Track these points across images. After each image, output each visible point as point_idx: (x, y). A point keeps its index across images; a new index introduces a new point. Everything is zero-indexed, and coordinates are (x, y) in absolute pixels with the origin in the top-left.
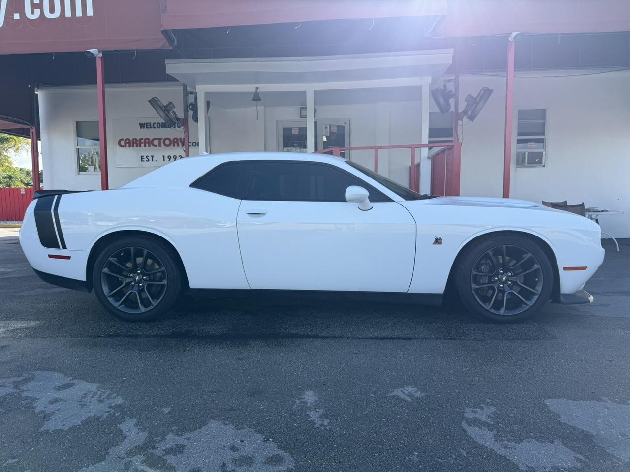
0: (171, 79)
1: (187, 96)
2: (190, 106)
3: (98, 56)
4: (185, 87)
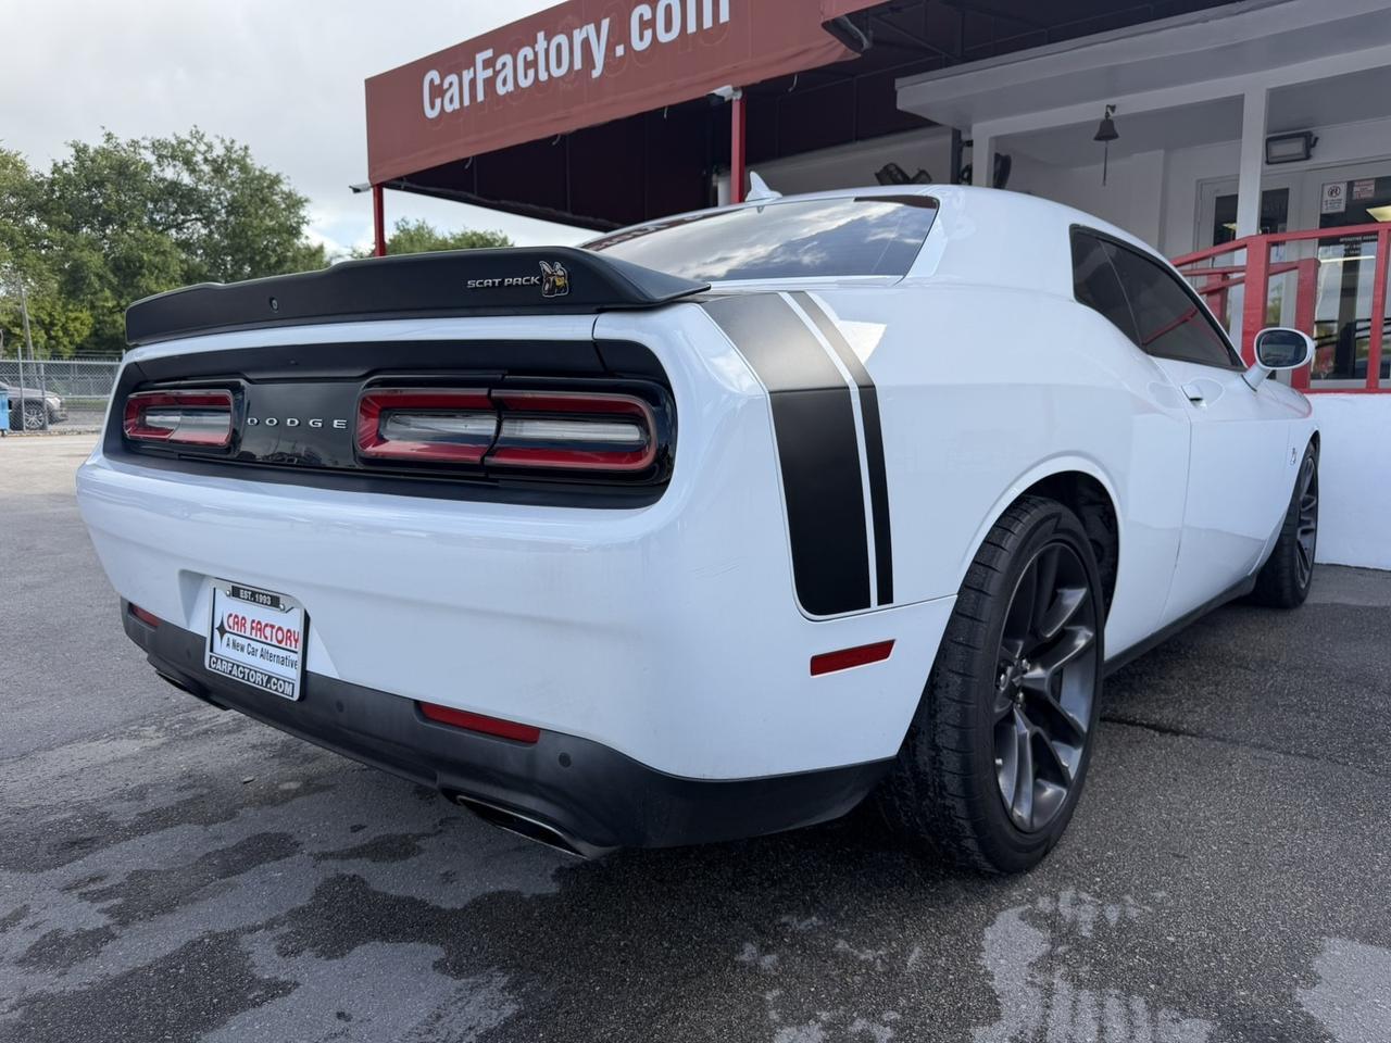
0: (914, 123)
1: (961, 150)
2: (963, 174)
3: (734, 98)
4: (957, 134)
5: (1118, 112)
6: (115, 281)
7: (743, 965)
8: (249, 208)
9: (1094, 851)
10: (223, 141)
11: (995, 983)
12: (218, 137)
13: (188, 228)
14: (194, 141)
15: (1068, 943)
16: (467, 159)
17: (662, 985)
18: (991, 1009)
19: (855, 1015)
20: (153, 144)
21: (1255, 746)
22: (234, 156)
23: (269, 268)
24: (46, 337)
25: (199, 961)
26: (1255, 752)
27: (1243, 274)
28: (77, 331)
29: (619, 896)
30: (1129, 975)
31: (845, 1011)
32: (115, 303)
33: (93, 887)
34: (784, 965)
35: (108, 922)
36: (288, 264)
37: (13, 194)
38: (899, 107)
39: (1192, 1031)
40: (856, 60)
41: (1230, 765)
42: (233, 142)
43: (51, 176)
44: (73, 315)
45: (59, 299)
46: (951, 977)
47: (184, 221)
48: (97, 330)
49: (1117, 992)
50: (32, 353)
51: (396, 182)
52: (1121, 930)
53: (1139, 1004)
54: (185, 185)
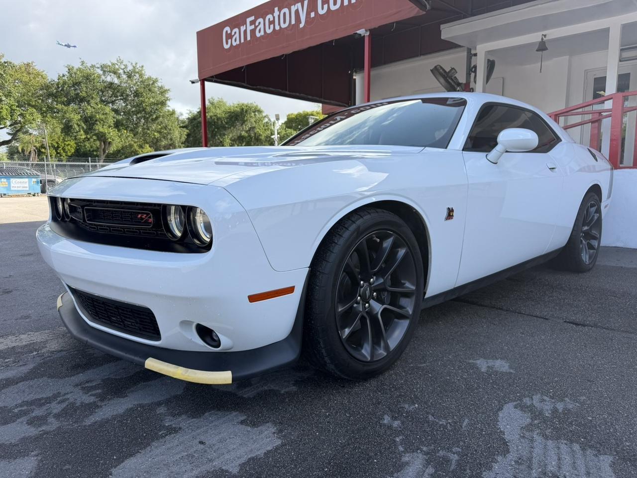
1: (471, 58)
2: (472, 69)
3: (366, 35)
4: (469, 50)
5: (547, 38)
6: (85, 127)
7: (385, 425)
8: (143, 93)
9: (548, 378)
10: (132, 64)
11: (506, 436)
12: (129, 62)
13: (117, 103)
14: (119, 64)
15: (539, 419)
16: (242, 67)
17: (347, 433)
18: (504, 448)
19: (439, 449)
20: (101, 66)
21: (623, 331)
22: (137, 70)
23: (153, 121)
24: (56, 153)
25: (136, 417)
26: (624, 335)
27: (611, 113)
28: (69, 150)
29: (324, 393)
30: (570, 434)
31: (434, 446)
32: (85, 136)
33: (87, 385)
34: (404, 425)
35: (95, 400)
36: (161, 118)
37: (41, 89)
38: (442, 38)
39: (604, 460)
40: (423, 15)
41: (612, 340)
42: (136, 63)
43: (58, 81)
44: (67, 143)
45: (62, 136)
46: (484, 433)
47: (115, 100)
48: (77, 149)
49: (565, 442)
50: (50, 159)
51: (211, 79)
52: (565, 414)
53: (576, 447)
54: (116, 84)
